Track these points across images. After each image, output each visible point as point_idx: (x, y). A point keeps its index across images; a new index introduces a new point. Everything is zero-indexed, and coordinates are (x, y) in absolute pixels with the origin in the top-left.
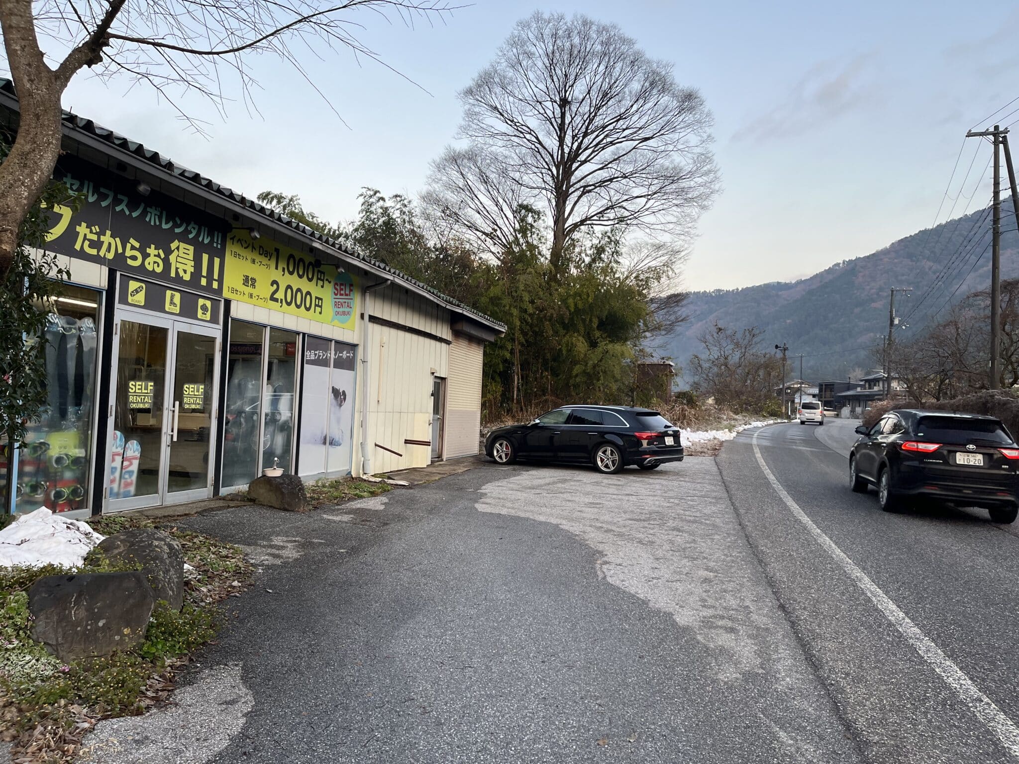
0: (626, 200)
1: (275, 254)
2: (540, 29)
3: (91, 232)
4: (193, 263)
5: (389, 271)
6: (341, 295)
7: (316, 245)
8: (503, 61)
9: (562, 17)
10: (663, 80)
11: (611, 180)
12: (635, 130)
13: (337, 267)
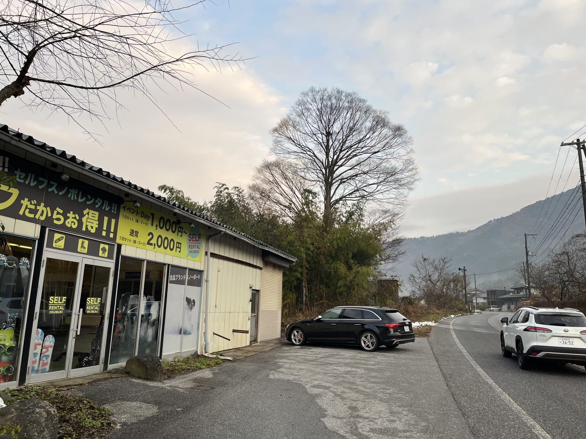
0: (366, 186)
1: (151, 217)
2: (314, 96)
3: (31, 204)
4: (97, 222)
5: (223, 226)
6: (193, 241)
7: (177, 211)
8: (294, 113)
9: (326, 90)
10: (383, 120)
11: (356, 175)
12: (369, 147)
13: (190, 224)
